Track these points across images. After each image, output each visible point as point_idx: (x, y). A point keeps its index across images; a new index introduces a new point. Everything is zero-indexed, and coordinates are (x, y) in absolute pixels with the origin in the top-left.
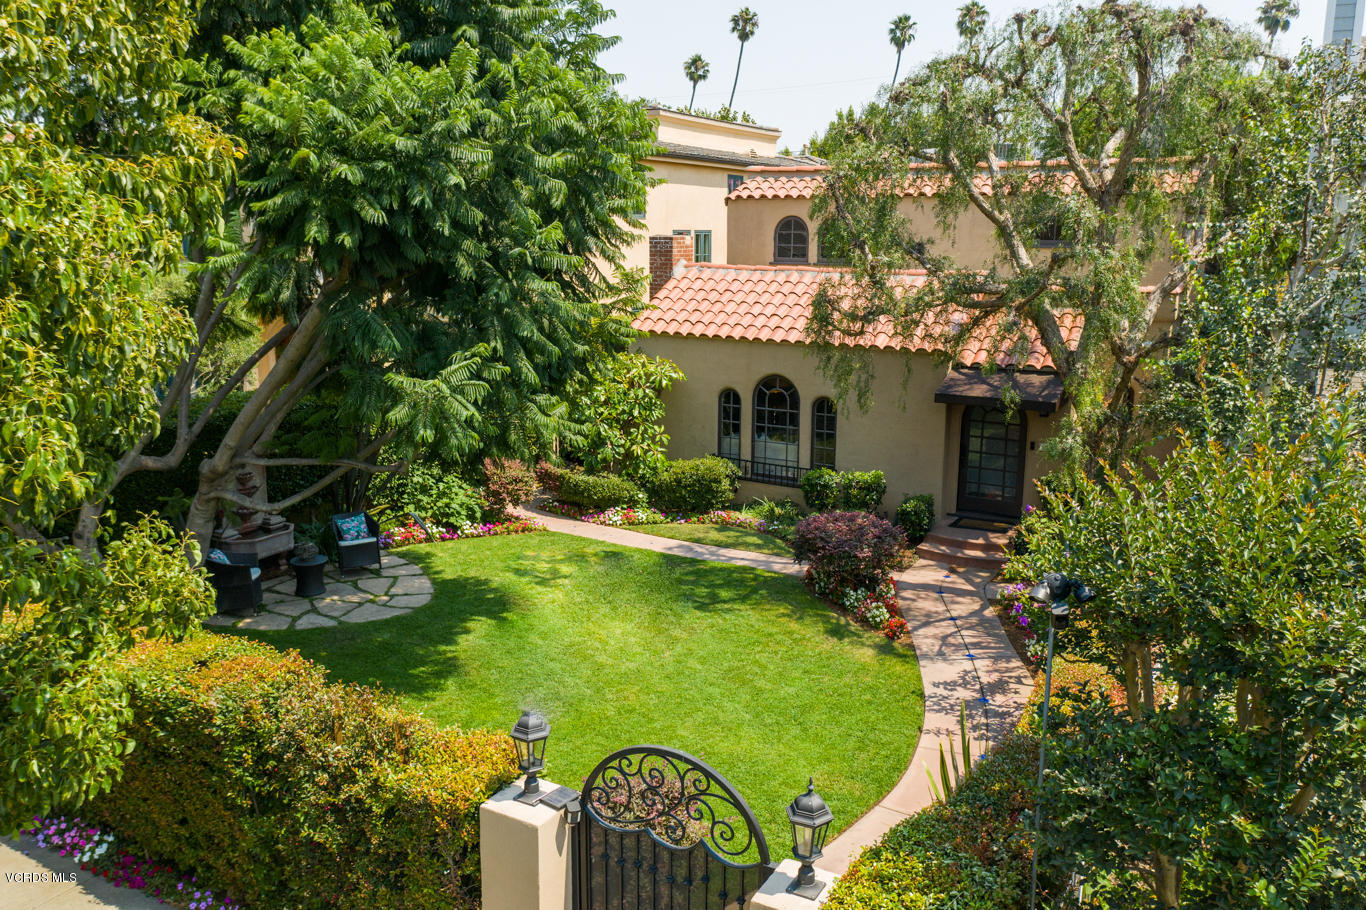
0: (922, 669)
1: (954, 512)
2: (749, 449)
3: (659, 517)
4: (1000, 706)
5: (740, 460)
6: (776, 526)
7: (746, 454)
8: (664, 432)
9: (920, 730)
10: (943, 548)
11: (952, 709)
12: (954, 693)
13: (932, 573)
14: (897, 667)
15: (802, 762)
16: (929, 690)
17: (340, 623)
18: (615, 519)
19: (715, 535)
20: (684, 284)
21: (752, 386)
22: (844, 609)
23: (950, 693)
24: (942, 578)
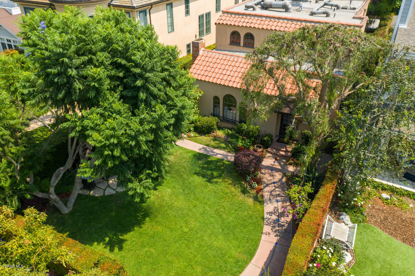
0: (264, 207)
1: (278, 135)
2: (222, 113)
3: (197, 135)
4: (282, 222)
5: (219, 116)
6: (229, 139)
7: (221, 115)
8: (198, 110)
9: (262, 233)
10: (274, 150)
11: (270, 224)
12: (272, 217)
13: (270, 160)
14: (258, 206)
15: (233, 248)
16: (266, 216)
17: (117, 192)
18: (185, 136)
19: (212, 143)
20: (203, 58)
21: (223, 97)
22: (246, 181)
23: (271, 217)
24: (273, 163)
